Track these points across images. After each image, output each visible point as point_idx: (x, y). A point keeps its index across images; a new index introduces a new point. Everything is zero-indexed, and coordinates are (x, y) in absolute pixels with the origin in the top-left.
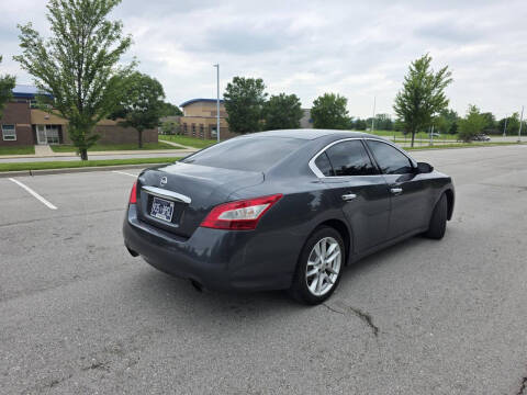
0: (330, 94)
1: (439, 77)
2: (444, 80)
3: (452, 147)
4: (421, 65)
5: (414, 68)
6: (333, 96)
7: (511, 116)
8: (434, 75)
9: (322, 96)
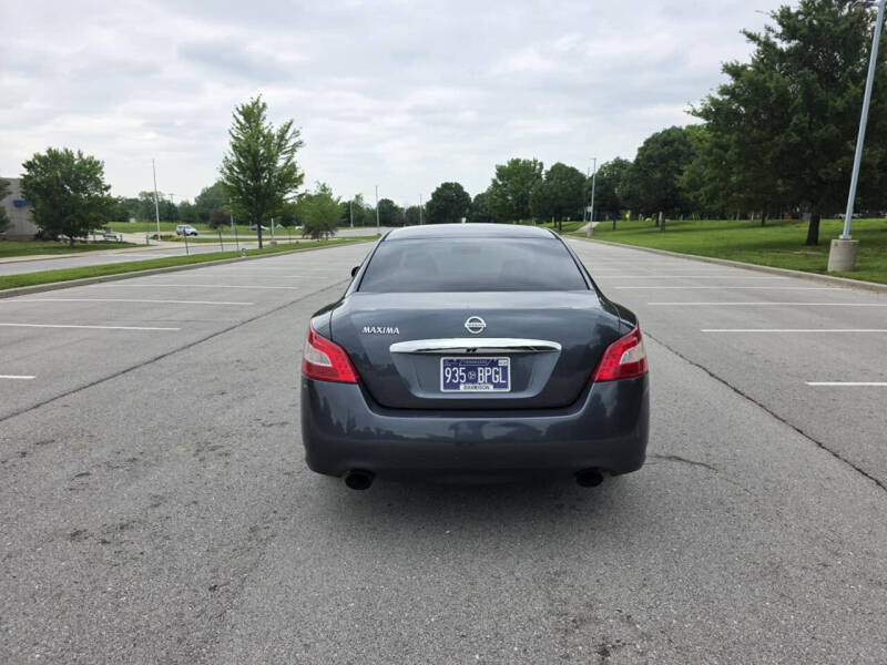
0: (61, 150)
1: (282, 137)
2: (291, 143)
3: (297, 247)
4: (252, 114)
5: (241, 118)
6: (69, 156)
7: (353, 198)
8: (275, 131)
9: (44, 153)
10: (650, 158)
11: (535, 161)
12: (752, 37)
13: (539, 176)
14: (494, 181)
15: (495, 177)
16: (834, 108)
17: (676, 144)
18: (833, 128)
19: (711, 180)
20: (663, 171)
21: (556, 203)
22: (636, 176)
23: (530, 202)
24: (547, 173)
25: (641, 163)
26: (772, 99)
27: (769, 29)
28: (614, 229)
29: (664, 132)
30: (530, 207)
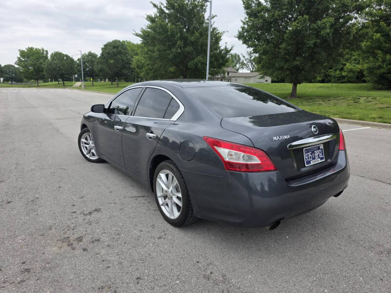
10: (108, 53)
11: (43, 50)
12: (155, 6)
13: (46, 57)
14: (19, 58)
15: (19, 56)
16: (190, 40)
17: (119, 48)
18: (191, 48)
19: (147, 65)
20: (115, 60)
21: (60, 72)
22: (103, 61)
23: (44, 70)
24: (52, 56)
25: (105, 55)
26: (169, 33)
27: (162, 4)
28: (93, 85)
29: (113, 42)
30: (44, 73)
